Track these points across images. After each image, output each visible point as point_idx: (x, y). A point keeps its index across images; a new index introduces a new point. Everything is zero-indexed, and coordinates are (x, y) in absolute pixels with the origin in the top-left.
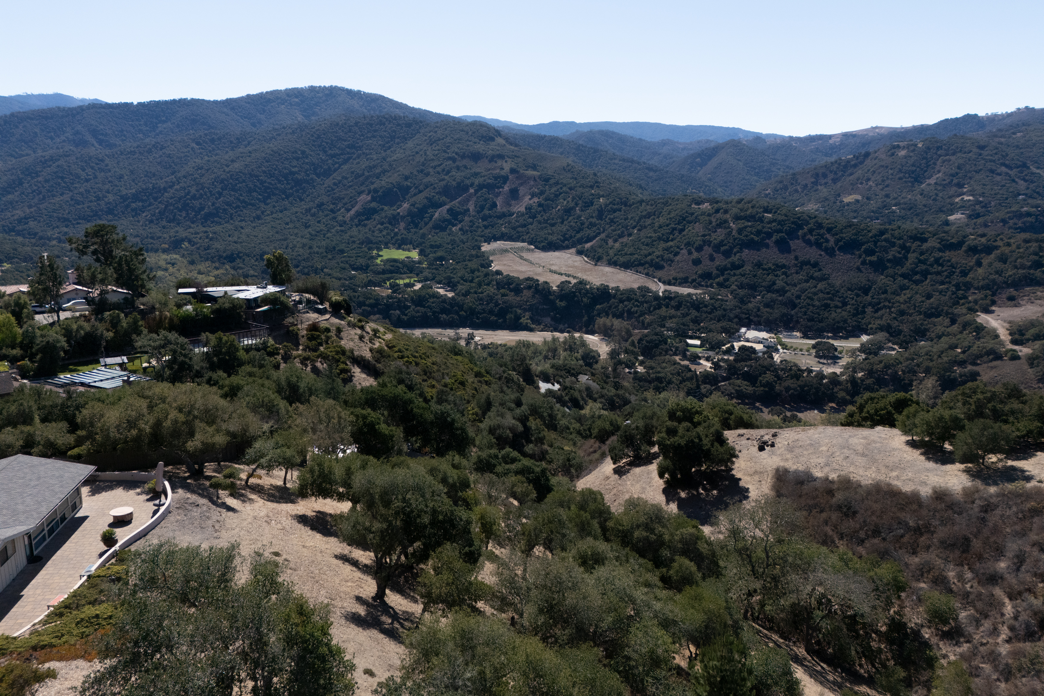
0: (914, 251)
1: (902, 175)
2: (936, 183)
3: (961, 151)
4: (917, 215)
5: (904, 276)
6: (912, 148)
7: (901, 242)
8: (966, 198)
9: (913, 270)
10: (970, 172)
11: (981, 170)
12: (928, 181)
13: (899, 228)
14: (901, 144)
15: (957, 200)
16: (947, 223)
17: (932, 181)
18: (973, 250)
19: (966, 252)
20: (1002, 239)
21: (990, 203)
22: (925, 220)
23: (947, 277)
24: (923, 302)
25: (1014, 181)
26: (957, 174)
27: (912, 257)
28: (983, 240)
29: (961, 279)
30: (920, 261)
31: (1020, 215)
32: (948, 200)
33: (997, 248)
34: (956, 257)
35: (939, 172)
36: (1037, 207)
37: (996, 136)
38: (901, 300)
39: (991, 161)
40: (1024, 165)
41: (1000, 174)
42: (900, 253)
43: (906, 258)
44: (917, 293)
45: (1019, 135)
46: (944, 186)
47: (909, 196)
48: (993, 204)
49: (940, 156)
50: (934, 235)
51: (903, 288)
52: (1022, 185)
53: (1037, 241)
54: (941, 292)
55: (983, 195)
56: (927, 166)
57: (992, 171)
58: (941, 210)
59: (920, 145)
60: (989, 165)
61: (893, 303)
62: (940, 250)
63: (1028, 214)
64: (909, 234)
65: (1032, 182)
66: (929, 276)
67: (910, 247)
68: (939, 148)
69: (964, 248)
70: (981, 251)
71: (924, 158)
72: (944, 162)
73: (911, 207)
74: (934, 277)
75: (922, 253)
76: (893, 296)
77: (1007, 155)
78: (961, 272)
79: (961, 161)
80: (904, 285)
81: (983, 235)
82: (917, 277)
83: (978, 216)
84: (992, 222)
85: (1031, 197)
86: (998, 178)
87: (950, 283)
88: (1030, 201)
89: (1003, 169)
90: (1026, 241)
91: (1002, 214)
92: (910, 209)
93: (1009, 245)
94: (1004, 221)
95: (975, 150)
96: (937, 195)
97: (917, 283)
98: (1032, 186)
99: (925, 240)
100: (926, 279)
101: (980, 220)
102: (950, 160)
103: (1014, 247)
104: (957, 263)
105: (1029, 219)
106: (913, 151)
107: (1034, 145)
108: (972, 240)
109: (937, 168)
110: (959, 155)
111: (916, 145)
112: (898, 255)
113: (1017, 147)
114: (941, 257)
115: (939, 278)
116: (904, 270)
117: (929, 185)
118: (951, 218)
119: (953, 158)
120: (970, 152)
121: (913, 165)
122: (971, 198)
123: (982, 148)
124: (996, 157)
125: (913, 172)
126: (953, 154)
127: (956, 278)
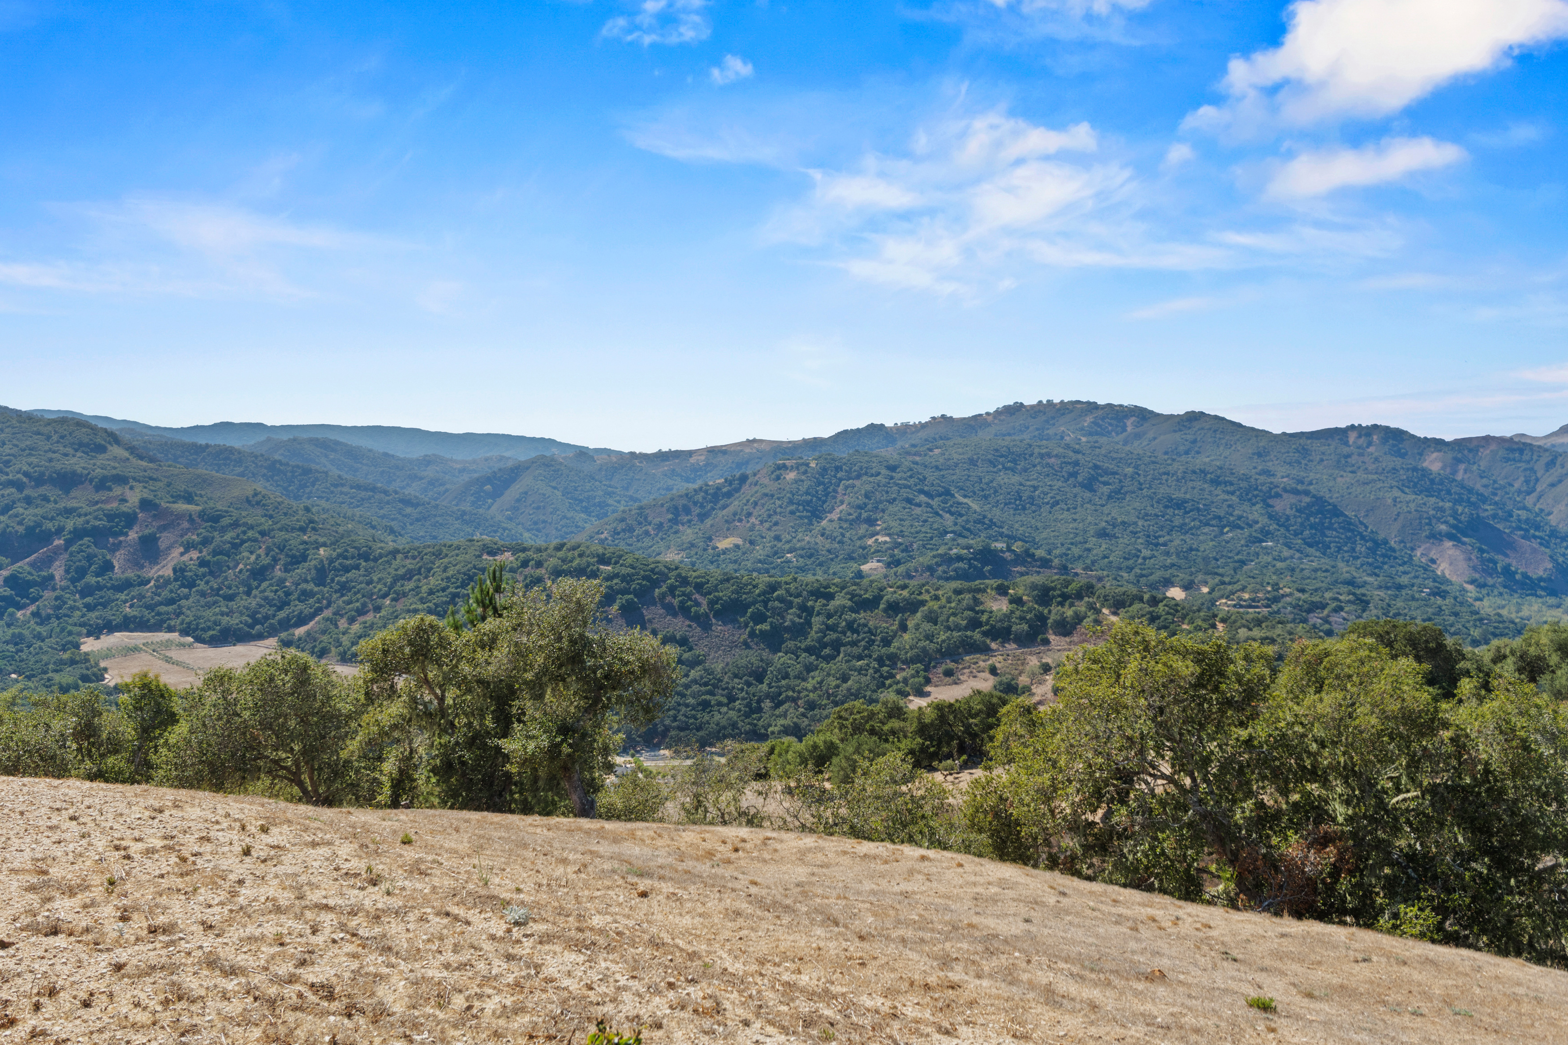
0: (819, 614)
1: (793, 507)
2: (840, 519)
3: (866, 474)
4: (821, 564)
5: (809, 650)
6: (803, 469)
7: (800, 600)
8: (881, 539)
9: (819, 641)
10: (881, 502)
11: (894, 500)
12: (830, 516)
13: (795, 579)
14: (787, 462)
15: (870, 542)
16: (860, 575)
17: (834, 516)
18: (894, 608)
19: (885, 610)
20: (928, 591)
21: (911, 545)
22: (831, 571)
23: (865, 648)
24: (837, 686)
25: (937, 514)
26: (865, 505)
27: (817, 622)
28: (905, 593)
29: (884, 650)
30: (829, 628)
31: (948, 560)
32: (858, 543)
33: (923, 603)
34: (874, 619)
35: (842, 502)
36: (968, 547)
37: (908, 453)
38: (809, 686)
39: (906, 486)
40: (947, 493)
41: (919, 505)
42: (800, 617)
43: (809, 624)
44: (829, 675)
45: (937, 451)
46: (852, 523)
47: (807, 539)
48: (915, 546)
49: (841, 480)
50: (843, 588)
51: (809, 668)
52: (949, 520)
53: (970, 591)
54: (860, 671)
55: (901, 534)
56: (827, 495)
57: (909, 501)
58: (850, 558)
59: (813, 465)
60: (905, 493)
61: (799, 692)
62: (852, 610)
63: (959, 558)
64: (809, 588)
65: (961, 515)
66: (842, 649)
67: (813, 608)
68: (838, 469)
69: (882, 606)
70: (903, 610)
71: (819, 483)
72: (846, 488)
73: (811, 553)
74: (849, 649)
75: (829, 616)
76: (798, 682)
77: (925, 478)
78: (882, 640)
79: (868, 487)
80: (811, 663)
81: (904, 587)
82: (827, 651)
83: (898, 563)
84: (916, 571)
85: (960, 535)
86: (918, 511)
87: (870, 656)
88: (961, 541)
89: (922, 498)
90: (958, 592)
91: (926, 559)
92: (810, 556)
93: (937, 598)
94: (930, 569)
95: (884, 471)
96: (843, 535)
97: (828, 659)
98: (960, 520)
99: (830, 597)
100: (839, 653)
101: (901, 569)
102: (854, 486)
103: (944, 600)
104: (876, 628)
105: (961, 565)
106: (805, 472)
107: (956, 465)
108: (890, 595)
109: (839, 498)
110: (865, 478)
111: (807, 465)
112: (797, 620)
113: (937, 468)
114: (855, 620)
115: (856, 651)
116: (808, 642)
117: (831, 521)
118: (865, 568)
119: (857, 483)
120: (878, 474)
121: (807, 493)
122: (887, 539)
123: (893, 468)
124: (912, 482)
125: (809, 503)
126: (858, 477)
127: (878, 650)
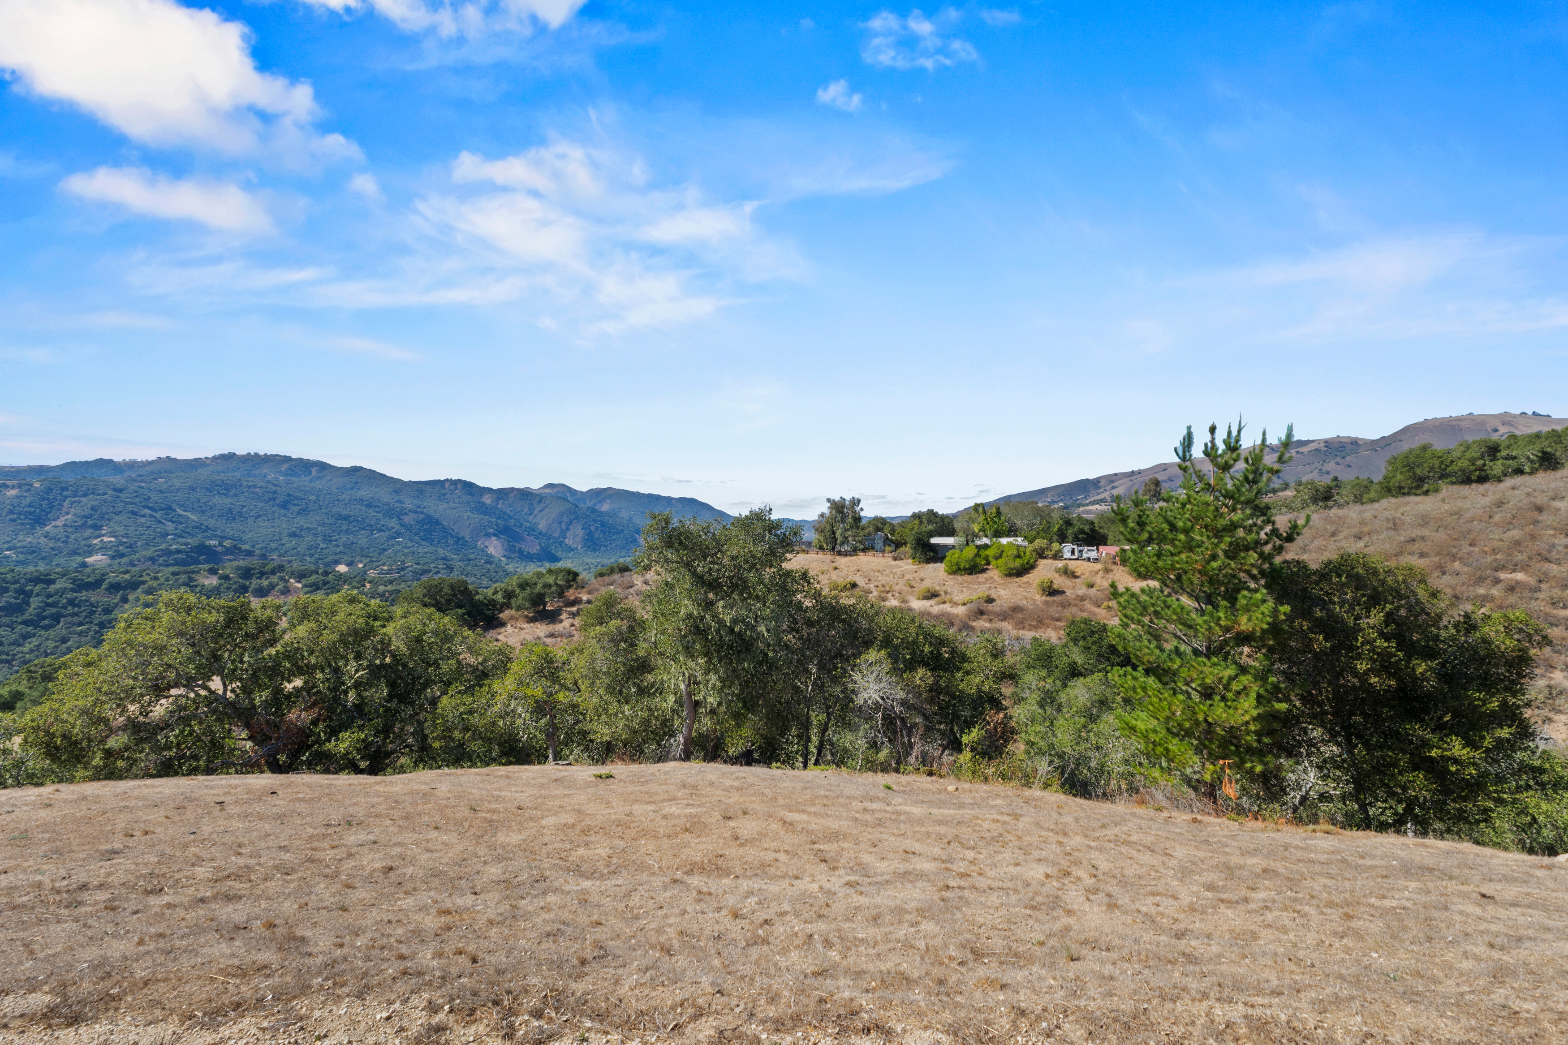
0: (37, 595)
1: (15, 516)
2: (65, 525)
3: (93, 493)
4: (43, 559)
5: (26, 623)
6: (27, 487)
7: (17, 586)
8: (106, 539)
9: (38, 615)
10: (107, 513)
11: (120, 512)
12: (54, 523)
13: (13, 571)
14: (8, 482)
15: (95, 541)
16: (84, 565)
17: (60, 523)
18: (115, 587)
19: (107, 589)
20: (148, 575)
21: (135, 543)
22: (54, 563)
23: (86, 617)
24: (57, 647)
25: (160, 522)
26: (92, 515)
27: (35, 602)
28: (127, 576)
29: (105, 618)
30: (48, 605)
31: (169, 553)
32: (84, 542)
33: (144, 583)
34: (94, 596)
35: (67, 513)
36: (186, 544)
37: (135, 481)
38: (26, 649)
39: (131, 503)
40: (170, 508)
41: (144, 516)
42: (16, 598)
43: (28, 604)
44: (47, 639)
45: (161, 480)
46: (77, 528)
47: (29, 540)
48: (139, 544)
49: (66, 497)
50: (64, 575)
51: (26, 637)
52: (170, 527)
53: (185, 573)
54: (80, 634)
55: (126, 536)
56: (52, 508)
57: (134, 513)
58: (75, 553)
59: (37, 485)
60: (130, 508)
61: (14, 655)
62: (73, 590)
63: (178, 551)
64: (28, 576)
65: (181, 523)
66: (62, 619)
67: (32, 591)
68: (63, 489)
69: (103, 587)
70: (125, 588)
71: (44, 499)
72: (72, 503)
73: (33, 550)
74: (69, 619)
75: (49, 596)
76: (12, 648)
77: (149, 498)
78: (103, 610)
79: (95, 503)
80: (28, 633)
81: (127, 572)
82: (47, 622)
83: (122, 556)
84: (139, 560)
85: (180, 536)
86: (143, 520)
87: (91, 623)
88: (180, 540)
89: (147, 511)
90: (174, 574)
91: (150, 552)
92: (33, 552)
93: (156, 579)
94: (153, 560)
95: (110, 492)
96: (68, 537)
97: (46, 628)
98: (180, 526)
99: (53, 582)
100: (59, 623)
101: (124, 560)
102: (80, 502)
103: (162, 580)
104: (98, 602)
105: (180, 556)
106: (28, 491)
107: (178, 490)
108: (112, 578)
109: (65, 510)
110: (91, 496)
111: (31, 485)
112: (13, 601)
113: (161, 491)
114: (76, 598)
115: (76, 619)
116: (26, 616)
117: (55, 527)
118: (90, 560)
119: (84, 500)
120: (105, 494)
121: (30, 506)
122: (113, 539)
123: (120, 490)
124: (137, 500)
125: (31, 513)
126: (85, 495)
127: (98, 618)
